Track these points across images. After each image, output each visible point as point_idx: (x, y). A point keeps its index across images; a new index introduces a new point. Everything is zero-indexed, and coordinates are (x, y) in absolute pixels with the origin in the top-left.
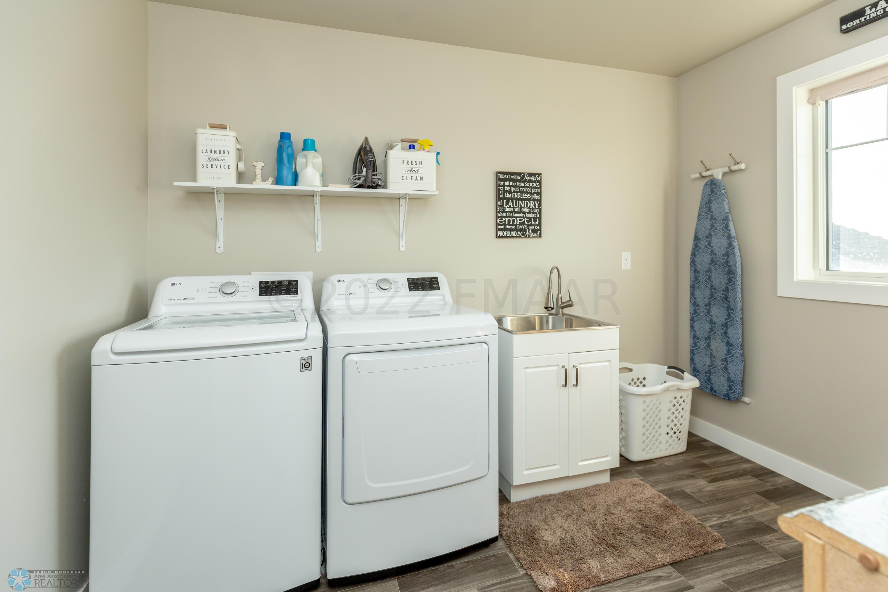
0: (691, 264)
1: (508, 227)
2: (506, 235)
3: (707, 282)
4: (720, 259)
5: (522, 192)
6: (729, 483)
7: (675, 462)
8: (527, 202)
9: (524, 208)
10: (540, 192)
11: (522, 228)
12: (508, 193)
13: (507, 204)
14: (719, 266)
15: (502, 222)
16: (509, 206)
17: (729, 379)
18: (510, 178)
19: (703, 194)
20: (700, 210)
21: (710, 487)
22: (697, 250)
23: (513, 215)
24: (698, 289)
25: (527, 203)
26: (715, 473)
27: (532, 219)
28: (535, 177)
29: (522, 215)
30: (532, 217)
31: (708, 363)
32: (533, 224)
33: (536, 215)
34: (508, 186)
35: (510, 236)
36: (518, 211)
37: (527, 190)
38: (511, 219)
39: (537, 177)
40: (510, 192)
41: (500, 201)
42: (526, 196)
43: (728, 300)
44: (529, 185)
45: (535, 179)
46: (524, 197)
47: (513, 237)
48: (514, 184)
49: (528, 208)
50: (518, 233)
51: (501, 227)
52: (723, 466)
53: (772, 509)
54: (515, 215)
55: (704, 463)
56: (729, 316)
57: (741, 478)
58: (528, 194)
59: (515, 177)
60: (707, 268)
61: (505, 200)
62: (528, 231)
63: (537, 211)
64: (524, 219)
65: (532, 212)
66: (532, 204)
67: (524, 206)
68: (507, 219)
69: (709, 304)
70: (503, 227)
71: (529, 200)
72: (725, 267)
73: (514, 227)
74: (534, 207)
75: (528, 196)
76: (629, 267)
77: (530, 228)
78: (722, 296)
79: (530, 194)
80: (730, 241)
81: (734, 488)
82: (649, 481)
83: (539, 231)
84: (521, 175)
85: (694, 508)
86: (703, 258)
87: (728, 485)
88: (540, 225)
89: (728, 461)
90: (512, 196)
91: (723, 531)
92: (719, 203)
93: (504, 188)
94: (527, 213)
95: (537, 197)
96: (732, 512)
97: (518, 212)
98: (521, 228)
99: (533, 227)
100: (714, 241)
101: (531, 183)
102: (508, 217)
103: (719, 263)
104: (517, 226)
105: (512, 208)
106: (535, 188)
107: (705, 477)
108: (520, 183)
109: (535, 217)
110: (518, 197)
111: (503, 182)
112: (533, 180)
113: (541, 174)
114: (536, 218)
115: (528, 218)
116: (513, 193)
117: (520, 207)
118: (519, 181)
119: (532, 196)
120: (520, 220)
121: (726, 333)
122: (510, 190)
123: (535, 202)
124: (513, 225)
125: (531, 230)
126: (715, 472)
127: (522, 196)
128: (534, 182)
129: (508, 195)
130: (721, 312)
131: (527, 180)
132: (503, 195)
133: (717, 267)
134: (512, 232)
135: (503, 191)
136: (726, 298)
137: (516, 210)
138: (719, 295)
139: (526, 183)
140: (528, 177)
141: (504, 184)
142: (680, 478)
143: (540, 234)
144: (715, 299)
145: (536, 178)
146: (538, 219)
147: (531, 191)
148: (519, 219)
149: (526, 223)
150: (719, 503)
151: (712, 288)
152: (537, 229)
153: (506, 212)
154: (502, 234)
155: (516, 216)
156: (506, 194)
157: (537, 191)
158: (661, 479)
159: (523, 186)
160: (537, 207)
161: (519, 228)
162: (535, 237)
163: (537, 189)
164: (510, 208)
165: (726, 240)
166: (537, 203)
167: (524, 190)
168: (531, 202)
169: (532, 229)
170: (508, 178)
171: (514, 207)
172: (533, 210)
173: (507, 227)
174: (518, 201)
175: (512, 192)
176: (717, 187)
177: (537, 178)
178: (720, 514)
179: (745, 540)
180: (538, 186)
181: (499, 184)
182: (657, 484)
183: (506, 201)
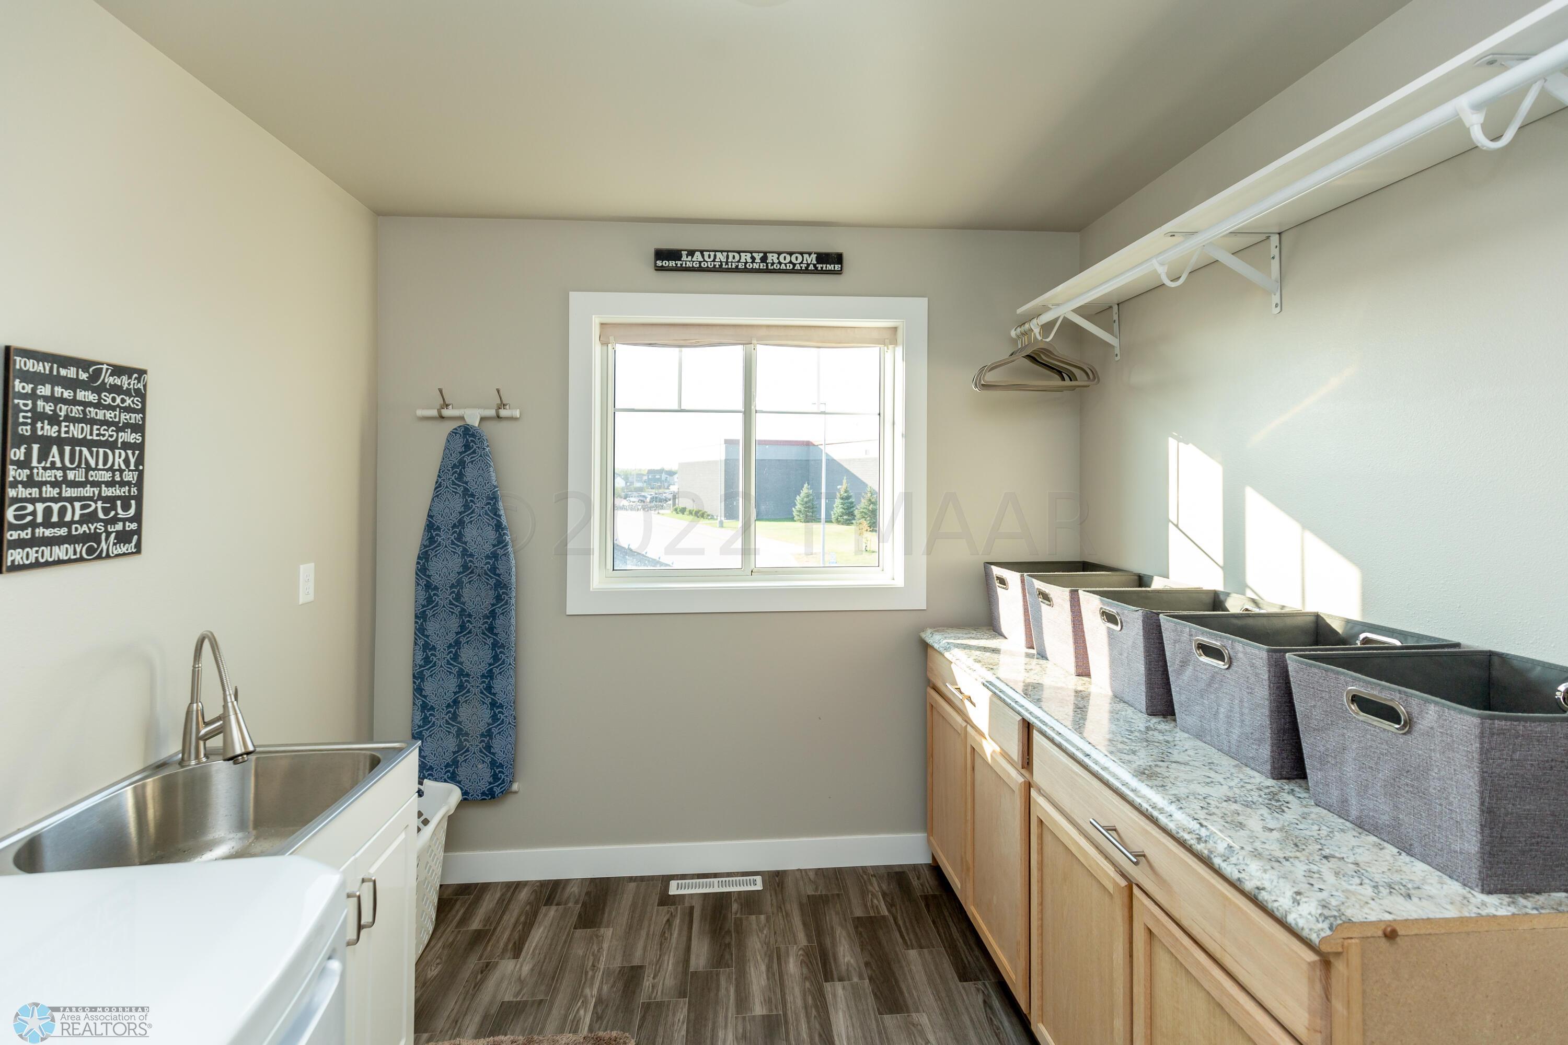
0: (417, 574)
1: (43, 533)
2: (37, 558)
3: (453, 604)
4: (481, 564)
5: (92, 422)
6: (537, 939)
7: (438, 961)
8: (104, 452)
9: (96, 469)
10: (140, 423)
11: (88, 532)
12: (46, 422)
13: (43, 456)
14: (479, 575)
15: (23, 517)
16: (48, 465)
17: (493, 764)
18: (55, 373)
19: (446, 448)
20: (439, 476)
21: (525, 966)
22: (432, 549)
23: (60, 493)
24: (432, 619)
25: (106, 455)
26: (506, 936)
27: (119, 503)
28: (130, 378)
29: (88, 491)
30: (119, 498)
31: (453, 748)
32: (119, 516)
33: (129, 491)
34: (46, 399)
35: (50, 560)
36: (77, 479)
37: (108, 416)
38: (56, 507)
39: (136, 378)
40: (54, 420)
41: (19, 448)
42: (102, 432)
43: (495, 631)
44: (114, 400)
45: (129, 384)
46: (98, 435)
47: (59, 562)
48: (67, 394)
49: (107, 470)
50: (75, 548)
51: (19, 534)
52: (501, 917)
53: (610, 938)
54: (68, 492)
55: (476, 930)
56: (496, 658)
57: (540, 917)
58: (109, 428)
59: (71, 373)
60: (454, 581)
61: (38, 445)
62: (107, 539)
63: (131, 479)
64: (96, 503)
65: (118, 482)
66: (120, 457)
67: (97, 464)
68: (40, 507)
69: (457, 643)
70: (26, 534)
71: (112, 446)
72: (490, 576)
73: (63, 531)
74: (123, 467)
75: (108, 433)
76: (311, 598)
77: (113, 530)
78: (483, 627)
79: (114, 429)
80: (500, 534)
81: (549, 941)
82: (441, 1031)
83: (136, 537)
84: (91, 370)
85: (546, 1020)
86: (445, 562)
87: (538, 943)
88: (138, 518)
89: (498, 901)
90: (59, 431)
91: (608, 1022)
92: (481, 468)
93: (35, 405)
94: (103, 486)
95: (132, 437)
96: (585, 983)
97: (79, 481)
98: (85, 531)
99: (119, 526)
100: (470, 533)
101: (119, 396)
102: (42, 500)
103: (478, 571)
104: (74, 526)
105: (58, 469)
106: (128, 410)
107: (503, 952)
108: (86, 393)
109: (125, 496)
110: (80, 437)
111: (31, 386)
112: (125, 389)
113: (145, 372)
114: (130, 497)
115: (106, 499)
116: (64, 424)
117: (83, 466)
118: (84, 385)
119: (120, 434)
120: (83, 507)
121: (489, 688)
122: (54, 411)
123: (128, 451)
124: (61, 524)
125: (113, 535)
126: (504, 934)
127: (91, 434)
128: (128, 393)
129: (47, 427)
130: (481, 653)
131: (108, 387)
132: (29, 427)
133: (475, 577)
134: (56, 549)
135: (29, 414)
136: (491, 629)
137: (71, 475)
138: (477, 625)
139: (105, 396)
140: (110, 376)
141: (34, 390)
142: (477, 986)
143: (138, 546)
144: (470, 632)
145: (132, 383)
146: (133, 502)
147: (117, 420)
148: (81, 506)
149: (101, 515)
150: (559, 981)
151: (464, 615)
152: (132, 529)
153: (40, 485)
154: (22, 558)
155: (71, 497)
156: (39, 425)
157: (133, 421)
158: (455, 1011)
159: (96, 401)
160: (132, 467)
161: (81, 531)
162: (124, 554)
163: (133, 416)
164: (53, 471)
165: (494, 532)
166: (133, 454)
167: (96, 414)
168: (117, 451)
169: (117, 532)
170: (47, 372)
171: (64, 469)
172: (121, 476)
173: (39, 532)
174: (78, 449)
175: (61, 419)
176: (477, 441)
177: (136, 382)
178: (578, 998)
179: (636, 1011)
180: (137, 405)
181: (17, 390)
182: (458, 1025)
183: (39, 449)
